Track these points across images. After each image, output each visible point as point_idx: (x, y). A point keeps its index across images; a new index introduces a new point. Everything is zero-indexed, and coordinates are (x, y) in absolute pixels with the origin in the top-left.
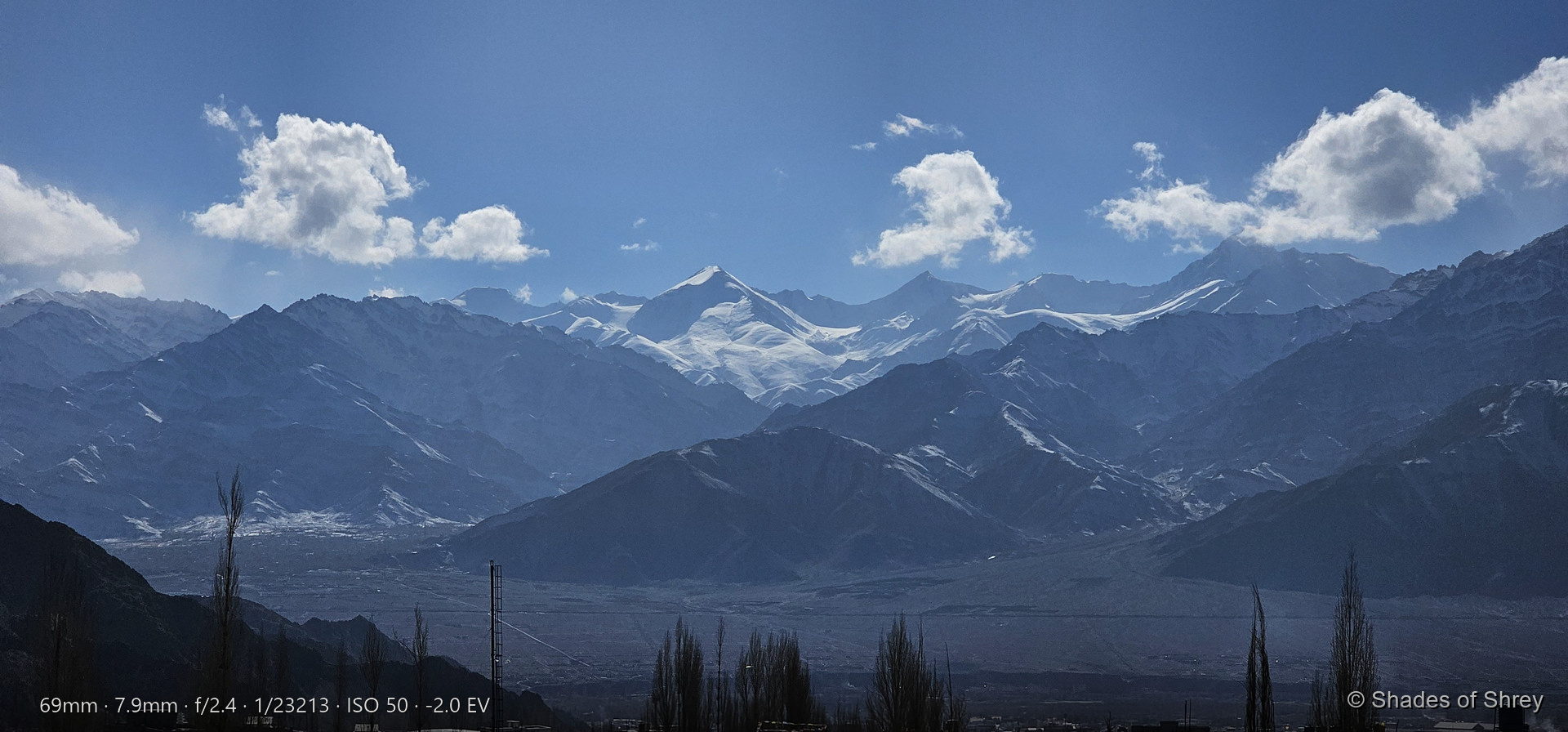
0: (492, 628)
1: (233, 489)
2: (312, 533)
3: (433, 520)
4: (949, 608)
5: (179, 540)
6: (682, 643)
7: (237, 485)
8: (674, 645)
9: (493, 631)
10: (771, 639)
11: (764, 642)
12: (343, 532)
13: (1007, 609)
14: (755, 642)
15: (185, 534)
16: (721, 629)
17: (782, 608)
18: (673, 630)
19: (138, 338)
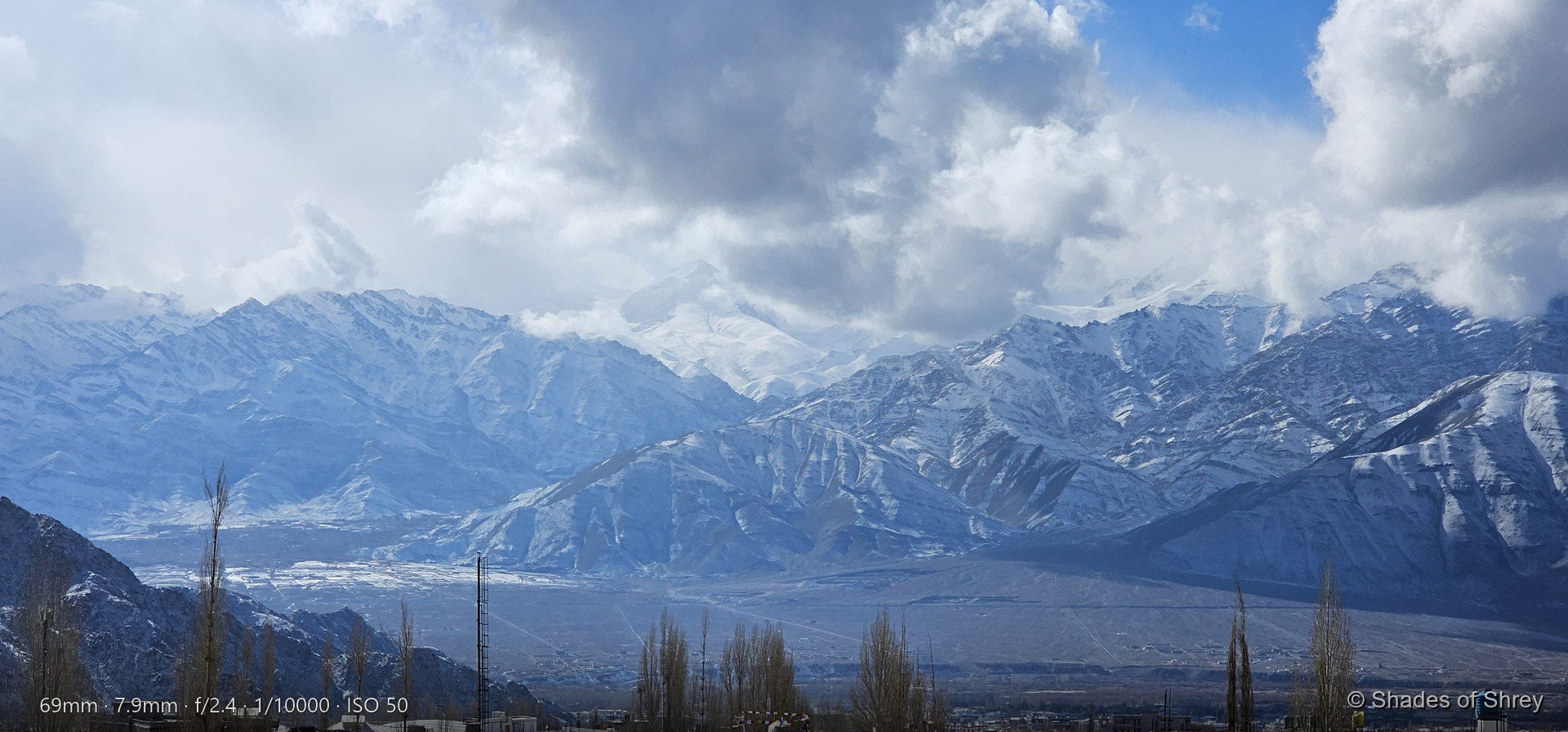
0: (479, 620)
1: (219, 482)
2: (299, 525)
3: (420, 511)
4: (933, 599)
5: (166, 532)
6: (667, 634)
7: (222, 477)
8: (659, 636)
9: (479, 624)
10: (755, 630)
11: (748, 636)
12: (330, 524)
13: (990, 599)
14: (739, 632)
15: (172, 527)
16: (706, 619)
17: (767, 599)
18: (658, 622)
19: (124, 330)
